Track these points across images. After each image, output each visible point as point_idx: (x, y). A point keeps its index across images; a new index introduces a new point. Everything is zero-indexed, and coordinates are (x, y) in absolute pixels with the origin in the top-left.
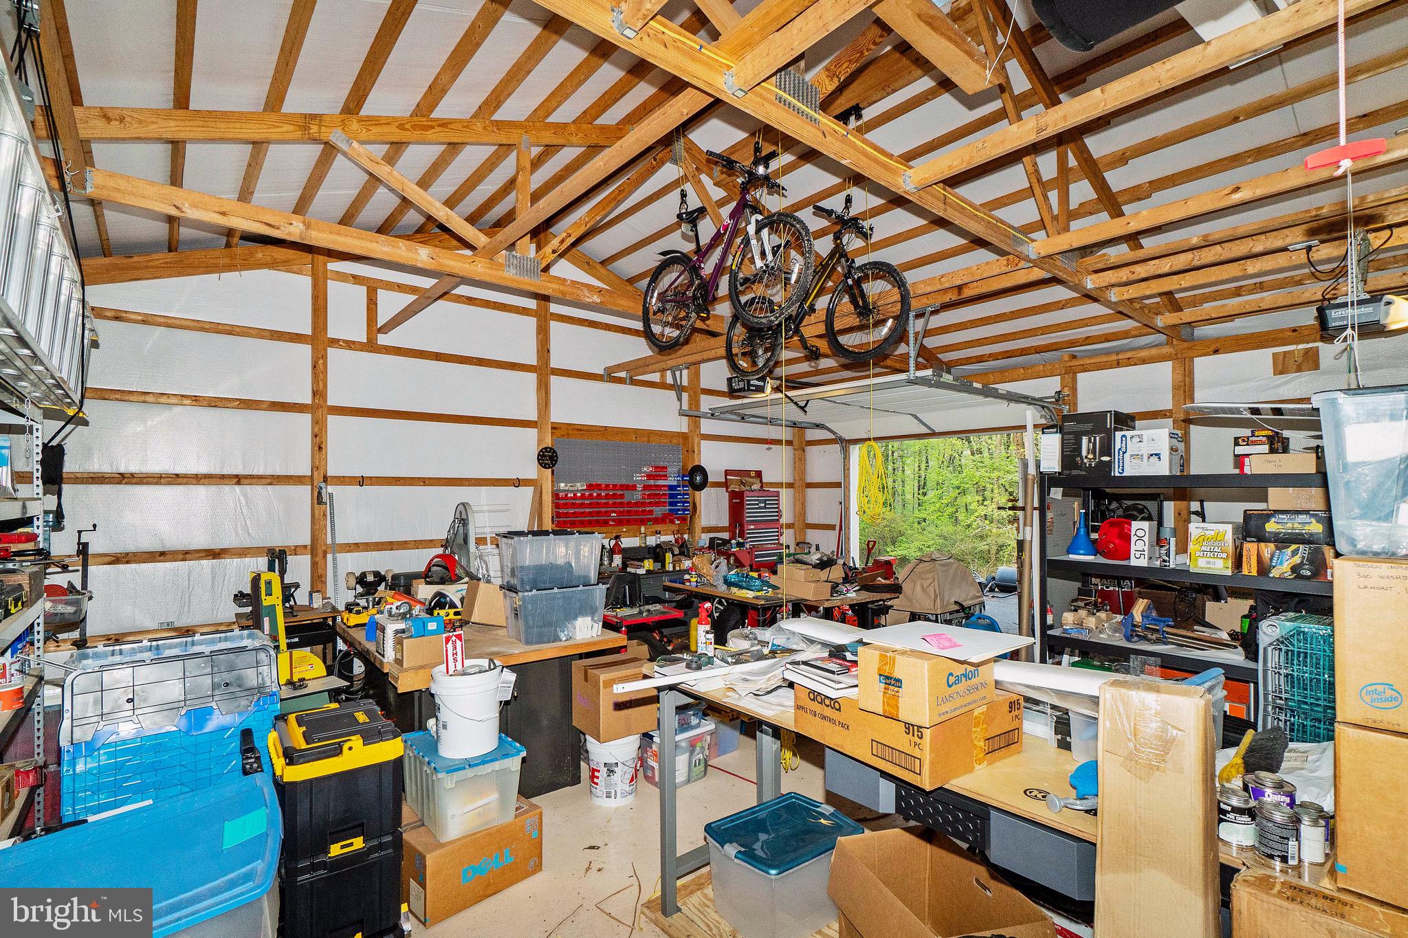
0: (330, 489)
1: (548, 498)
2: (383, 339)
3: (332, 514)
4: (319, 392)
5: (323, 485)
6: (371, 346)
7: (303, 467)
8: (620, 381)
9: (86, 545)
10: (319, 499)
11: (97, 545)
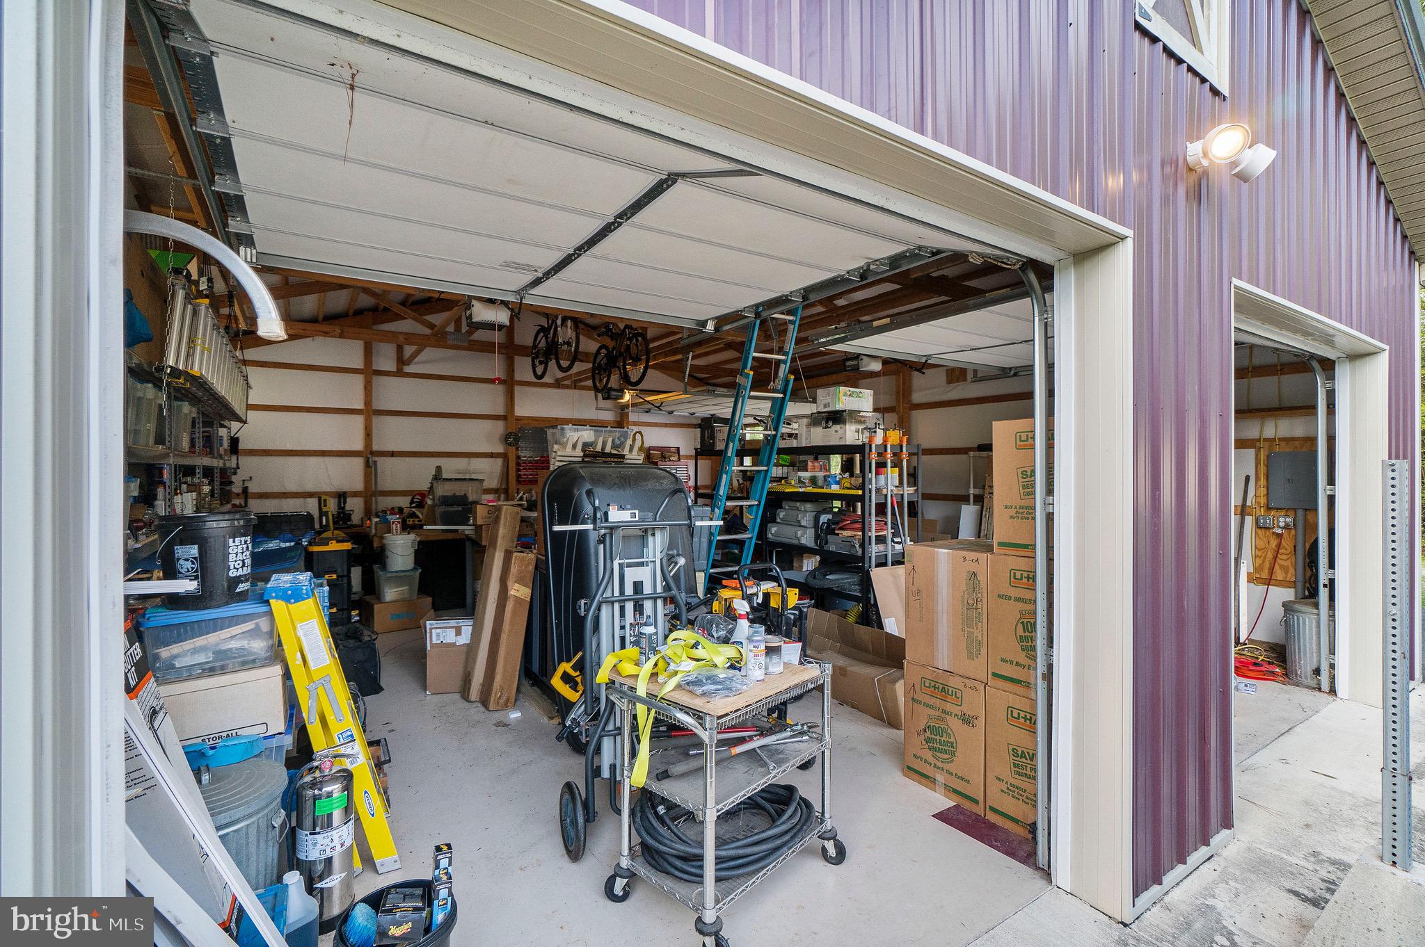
0: (376, 459)
1: (512, 465)
2: (407, 369)
3: (376, 473)
4: (368, 402)
5: (370, 456)
6: (399, 373)
7: (358, 445)
8: (567, 387)
9: (247, 487)
10: (367, 465)
11: (253, 488)
